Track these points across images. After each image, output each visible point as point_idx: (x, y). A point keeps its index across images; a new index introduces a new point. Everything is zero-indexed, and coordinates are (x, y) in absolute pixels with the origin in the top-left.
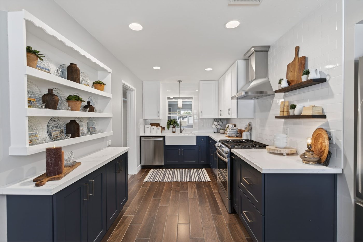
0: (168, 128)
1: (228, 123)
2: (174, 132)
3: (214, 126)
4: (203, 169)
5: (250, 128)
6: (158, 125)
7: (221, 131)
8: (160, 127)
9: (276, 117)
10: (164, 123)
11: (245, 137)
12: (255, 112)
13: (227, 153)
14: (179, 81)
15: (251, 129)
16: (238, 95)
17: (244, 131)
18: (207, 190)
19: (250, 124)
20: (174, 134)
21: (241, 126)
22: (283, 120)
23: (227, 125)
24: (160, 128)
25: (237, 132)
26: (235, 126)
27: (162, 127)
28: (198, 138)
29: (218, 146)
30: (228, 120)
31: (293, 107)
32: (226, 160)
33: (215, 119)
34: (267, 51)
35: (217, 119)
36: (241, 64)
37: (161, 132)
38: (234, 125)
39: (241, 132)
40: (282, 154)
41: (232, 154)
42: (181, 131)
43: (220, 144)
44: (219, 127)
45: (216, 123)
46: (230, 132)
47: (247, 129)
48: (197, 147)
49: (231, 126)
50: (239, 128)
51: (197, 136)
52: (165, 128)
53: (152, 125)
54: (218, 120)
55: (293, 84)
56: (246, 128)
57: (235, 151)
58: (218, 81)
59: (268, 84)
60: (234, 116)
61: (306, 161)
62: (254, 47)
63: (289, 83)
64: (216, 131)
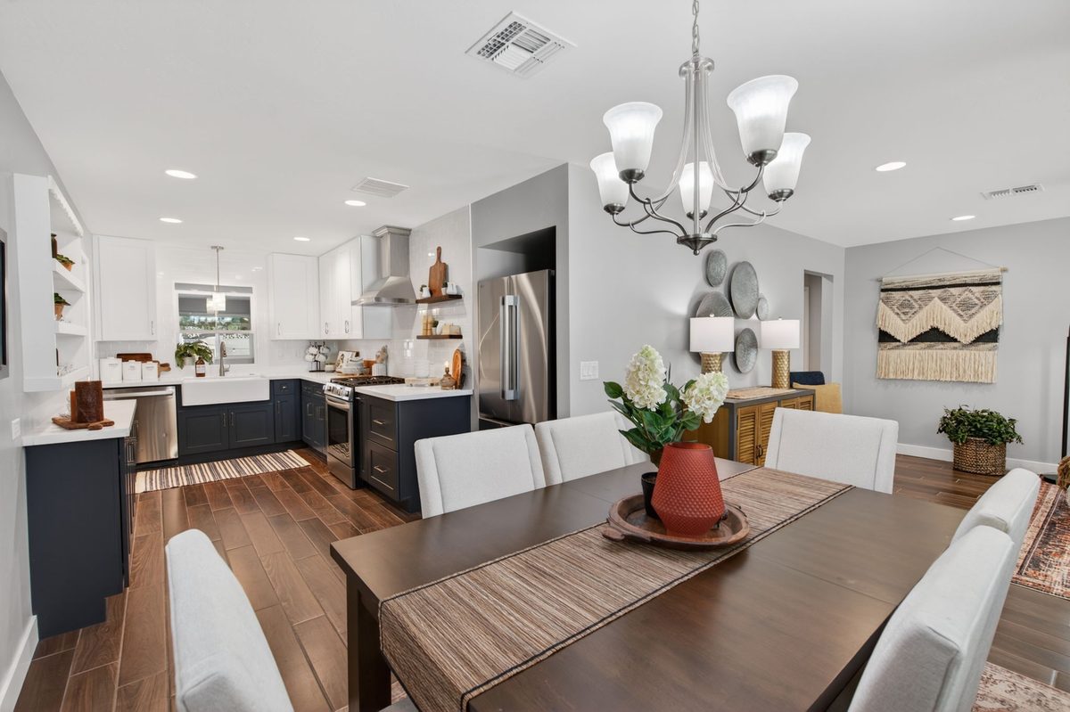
0: (181, 364)
1: (340, 349)
2: (202, 375)
3: (310, 358)
4: (286, 451)
5: (384, 356)
6: (145, 357)
7: (328, 367)
8: (154, 362)
9: (419, 337)
10: (166, 354)
11: (376, 371)
12: (392, 327)
13: (347, 396)
14: (216, 247)
15: (387, 357)
16: (364, 301)
17: (375, 362)
18: (308, 477)
19: (384, 350)
20: (201, 379)
21: (369, 354)
22: (427, 341)
23: (341, 353)
24: (156, 365)
25: (362, 364)
26: (357, 354)
27: (161, 363)
28: (274, 384)
29: (330, 390)
30: (342, 344)
31: (435, 324)
32: (347, 406)
33: (310, 341)
34: (408, 236)
35: (316, 342)
36: (368, 244)
37: (159, 376)
38: (355, 354)
39: (369, 364)
40: (423, 386)
41: (356, 394)
42: (222, 372)
43: (333, 385)
44: (321, 358)
45: (314, 350)
46: (348, 366)
47: (380, 359)
48: (271, 404)
49: (348, 355)
50: (365, 359)
51: (271, 381)
52: (171, 367)
53: (125, 357)
54: (318, 345)
55: (435, 295)
56: (378, 357)
57: (361, 389)
58: (319, 260)
59: (408, 285)
60: (356, 334)
61: (444, 387)
62: (388, 227)
63: (431, 292)
64: (314, 369)
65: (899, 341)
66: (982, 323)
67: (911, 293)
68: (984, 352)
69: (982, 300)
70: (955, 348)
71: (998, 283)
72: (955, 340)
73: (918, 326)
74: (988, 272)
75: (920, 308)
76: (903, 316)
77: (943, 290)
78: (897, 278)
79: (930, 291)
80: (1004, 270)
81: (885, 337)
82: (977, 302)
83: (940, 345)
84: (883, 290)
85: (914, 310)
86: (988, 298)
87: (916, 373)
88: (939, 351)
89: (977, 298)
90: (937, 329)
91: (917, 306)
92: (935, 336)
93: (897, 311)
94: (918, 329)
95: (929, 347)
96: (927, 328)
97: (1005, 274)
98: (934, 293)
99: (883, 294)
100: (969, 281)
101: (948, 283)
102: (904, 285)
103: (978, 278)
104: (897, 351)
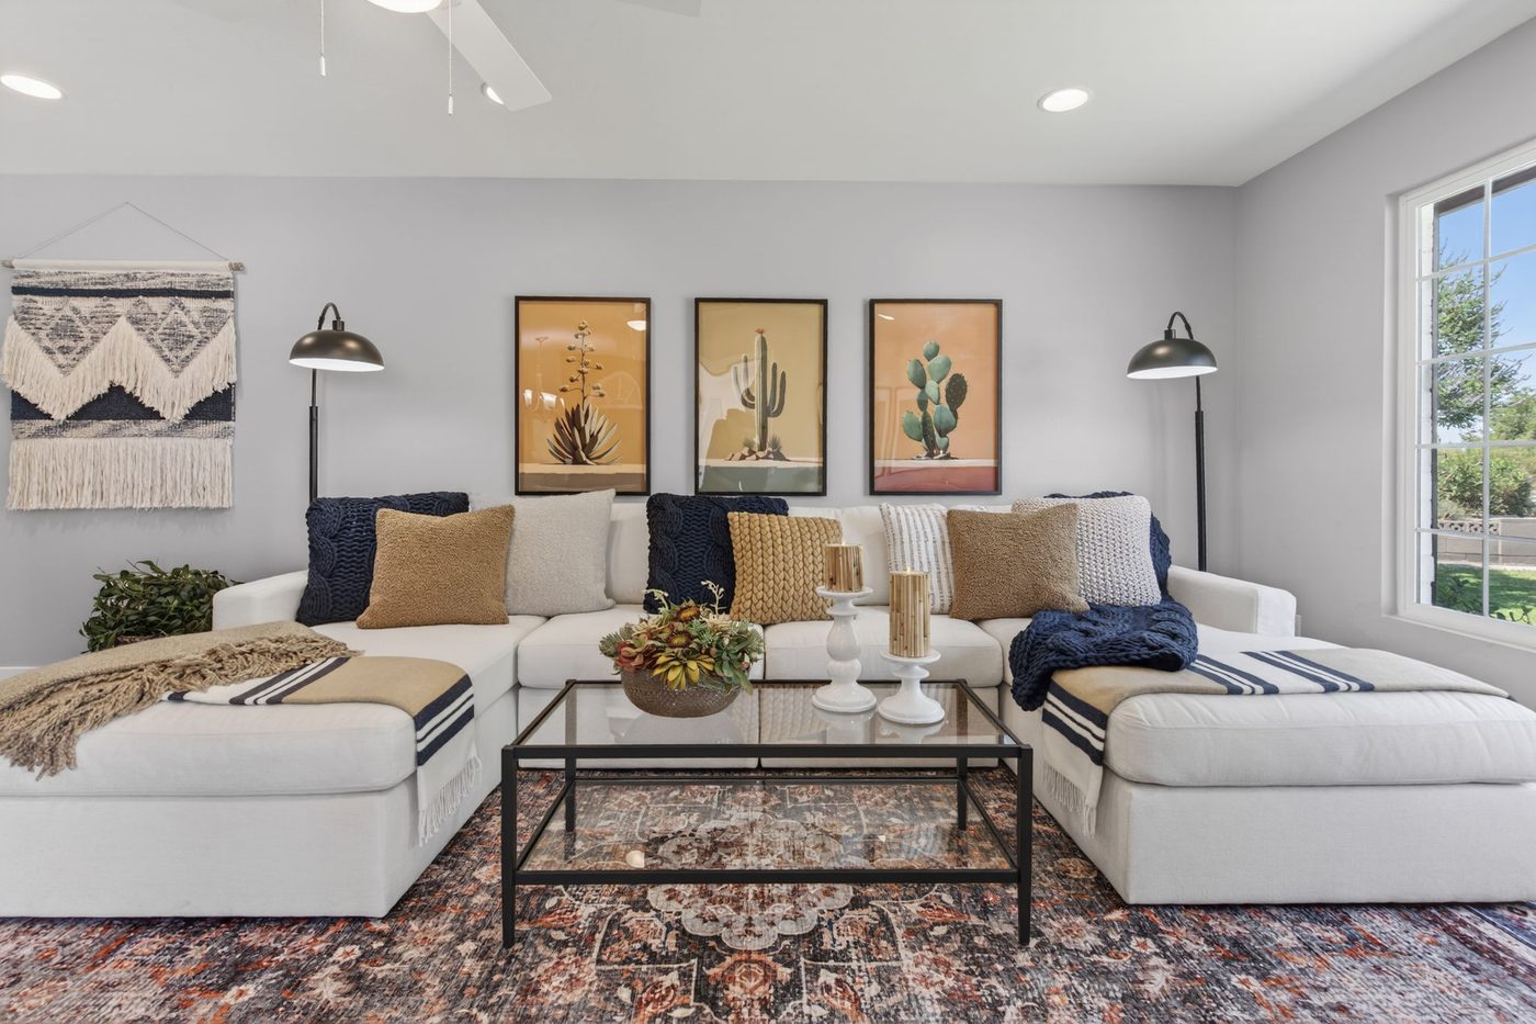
65: (48, 417)
66: (202, 378)
67: (77, 302)
68: (204, 442)
69: (203, 328)
70: (158, 434)
71: (226, 295)
72: (153, 415)
73: (88, 380)
74: (214, 269)
75: (95, 339)
76: (61, 358)
77: (133, 300)
78: (48, 265)
79: (113, 301)
80: (237, 268)
81: (23, 409)
82: (195, 332)
83: (132, 427)
84: (17, 290)
85: (81, 344)
86: (213, 323)
87: (87, 492)
88: (130, 440)
89: (193, 322)
90: (121, 388)
91: (87, 334)
92: (117, 406)
93: (48, 343)
94: (88, 389)
95: (113, 432)
96: (104, 389)
97: (240, 276)
98: (122, 306)
99: (18, 300)
100: (178, 284)
101: (142, 285)
102: (58, 281)
103: (195, 280)
104: (45, 442)
